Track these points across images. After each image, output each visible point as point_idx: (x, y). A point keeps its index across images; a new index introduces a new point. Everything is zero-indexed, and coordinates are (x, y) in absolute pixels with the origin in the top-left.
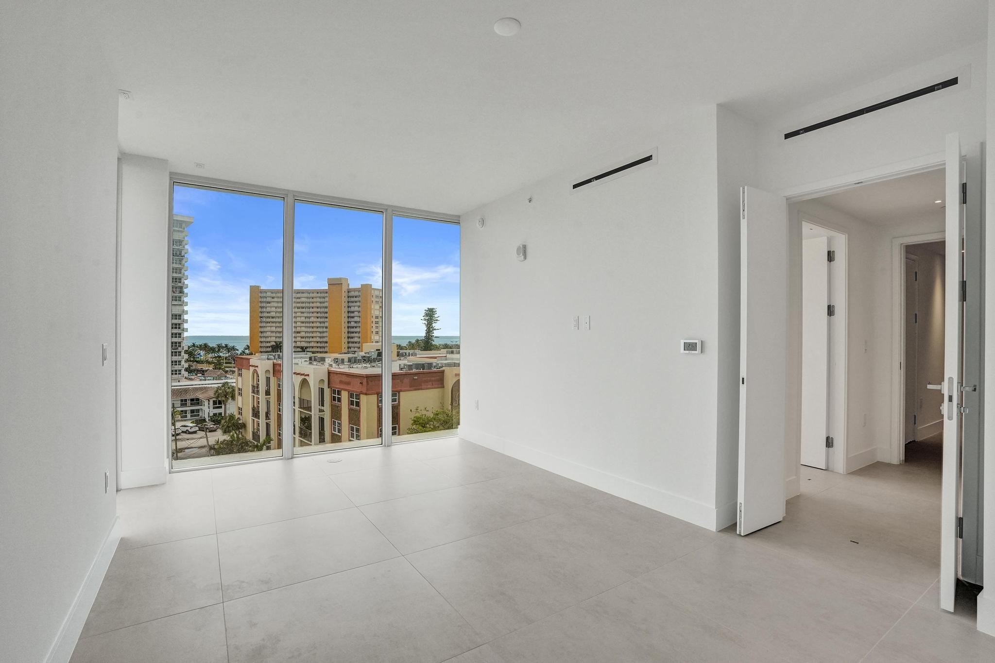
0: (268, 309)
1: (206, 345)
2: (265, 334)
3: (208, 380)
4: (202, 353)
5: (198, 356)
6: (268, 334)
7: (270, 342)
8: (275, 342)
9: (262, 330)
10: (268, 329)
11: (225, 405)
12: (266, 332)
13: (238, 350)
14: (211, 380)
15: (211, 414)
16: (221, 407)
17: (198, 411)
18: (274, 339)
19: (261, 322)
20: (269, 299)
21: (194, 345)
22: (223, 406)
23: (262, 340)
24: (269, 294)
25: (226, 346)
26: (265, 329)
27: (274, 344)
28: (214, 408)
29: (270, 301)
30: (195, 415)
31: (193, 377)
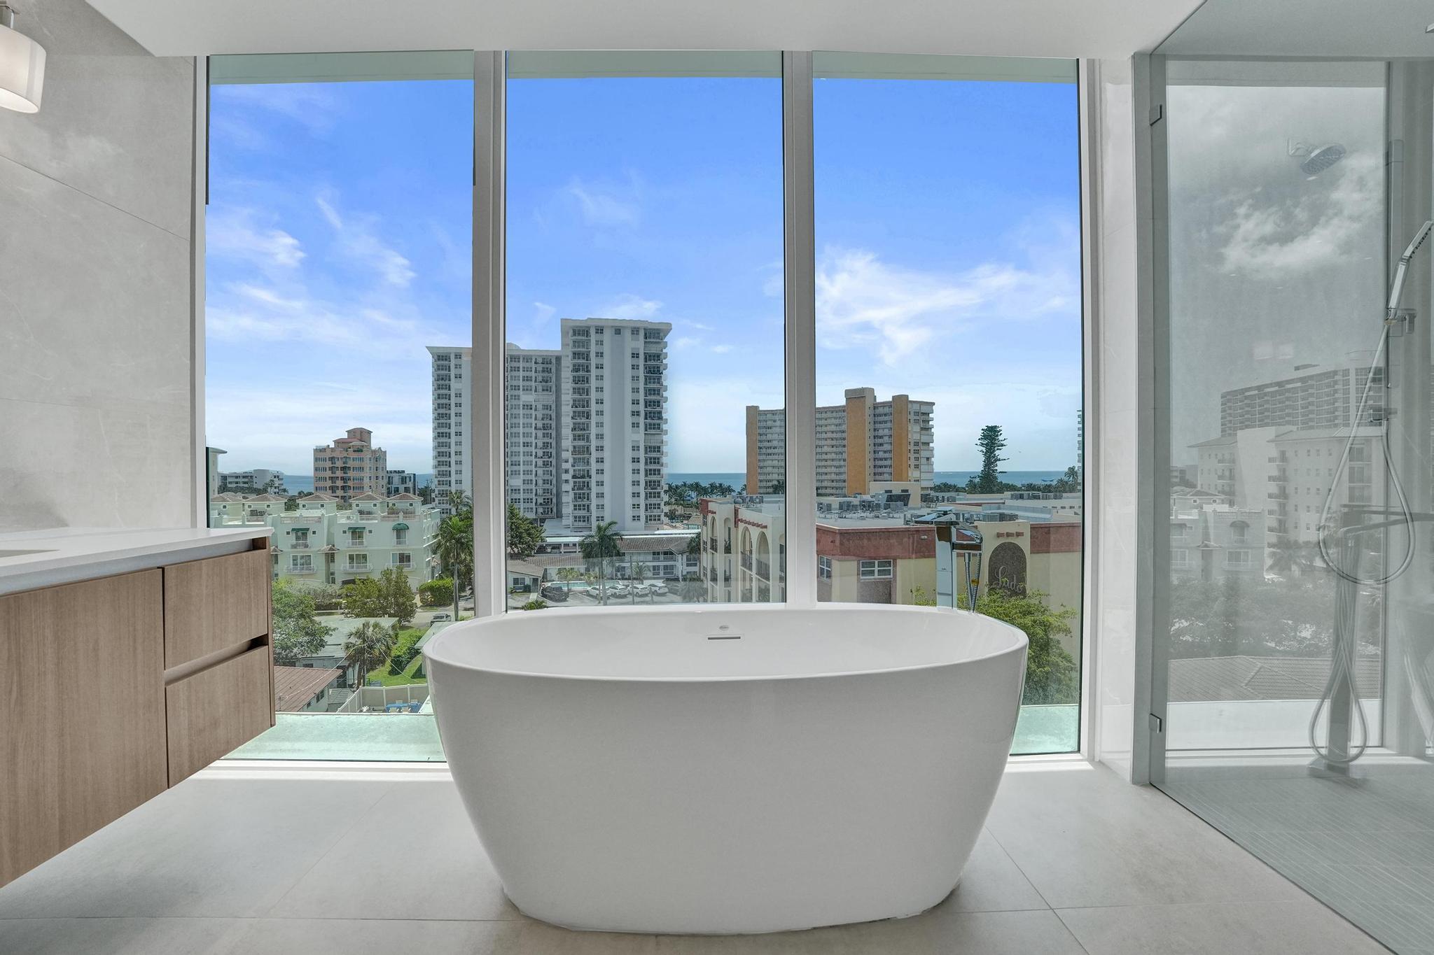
0: (769, 437)
1: (697, 484)
2: (765, 470)
3: (693, 528)
4: (693, 494)
5: (689, 498)
6: (770, 469)
7: (771, 481)
8: (778, 481)
9: (762, 464)
10: (770, 463)
11: (700, 562)
12: (766, 467)
13: (734, 491)
14: (695, 528)
15: (684, 573)
16: (695, 565)
17: (672, 567)
18: (775, 477)
19: (760, 454)
20: (770, 423)
21: (685, 485)
22: (698, 564)
23: (762, 477)
24: (769, 416)
25: (721, 485)
26: (766, 464)
27: (776, 483)
28: (688, 565)
29: (770, 425)
30: (669, 573)
31: (678, 525)
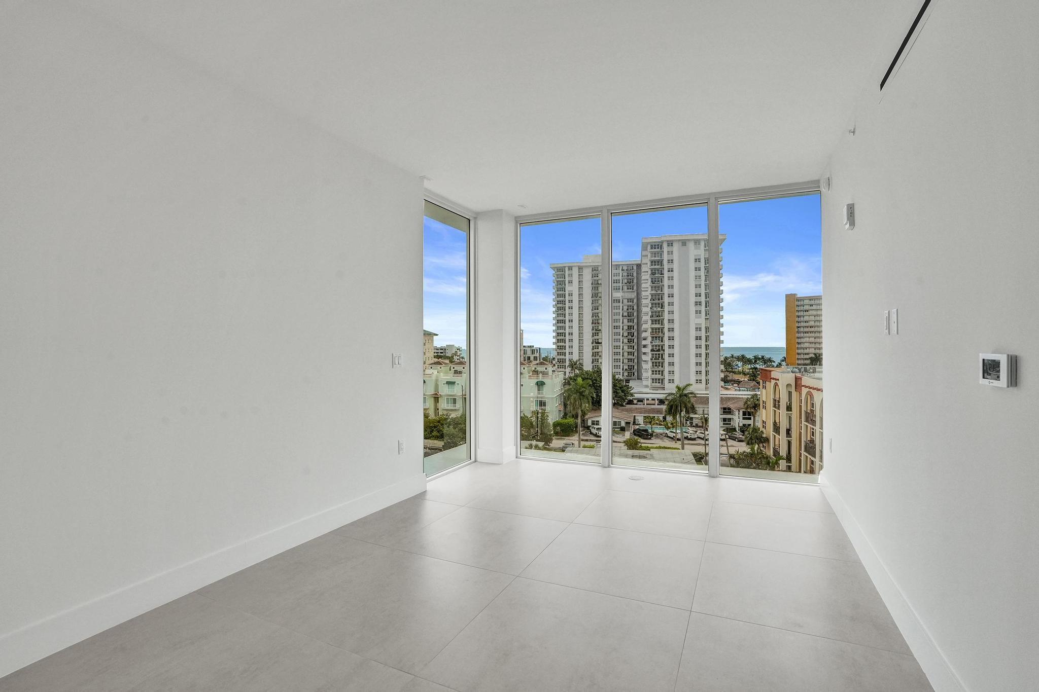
0: (806, 318)
1: (743, 356)
2: (802, 346)
3: (743, 390)
4: (740, 364)
5: (736, 367)
6: (806, 345)
7: (808, 354)
8: (815, 354)
9: (799, 341)
10: (807, 339)
11: (754, 417)
12: (804, 343)
13: (774, 362)
14: (745, 390)
15: (741, 425)
16: (750, 419)
17: (730, 420)
18: (812, 351)
19: (798, 332)
20: (806, 307)
21: (732, 356)
22: (752, 418)
23: (799, 351)
24: (807, 302)
25: (763, 357)
26: (802, 340)
27: (813, 356)
28: (744, 419)
29: (807, 309)
30: (727, 424)
31: (729, 387)
